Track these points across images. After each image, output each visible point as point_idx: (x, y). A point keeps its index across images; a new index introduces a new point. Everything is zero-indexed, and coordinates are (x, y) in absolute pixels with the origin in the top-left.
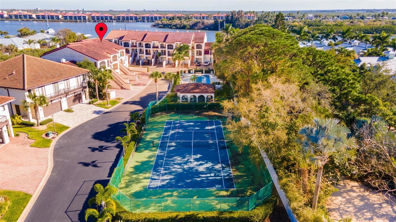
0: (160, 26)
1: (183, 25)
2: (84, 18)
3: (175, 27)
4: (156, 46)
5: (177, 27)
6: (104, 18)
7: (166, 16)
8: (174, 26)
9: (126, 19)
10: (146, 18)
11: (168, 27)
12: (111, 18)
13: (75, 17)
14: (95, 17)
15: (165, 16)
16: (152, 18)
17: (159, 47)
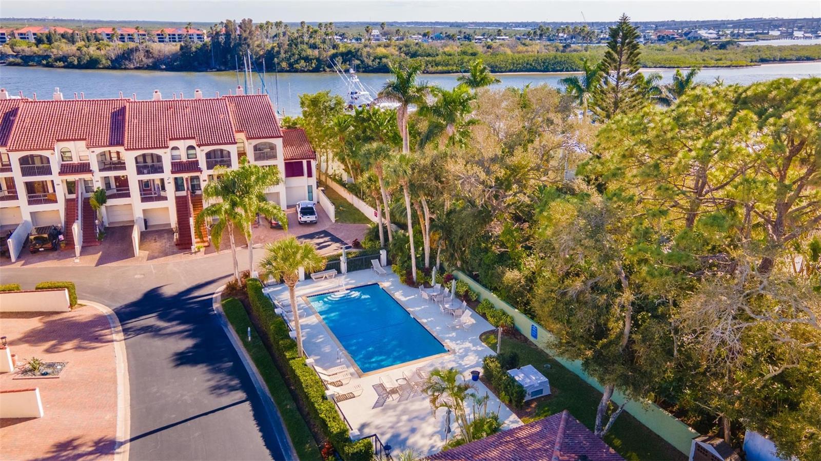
0: (11, 59)
1: (87, 58)
3: (61, 64)
4: (76, 161)
5: (67, 63)
7: (20, 31)
8: (56, 60)
11: (39, 64)
15: (16, 32)
17: (95, 166)
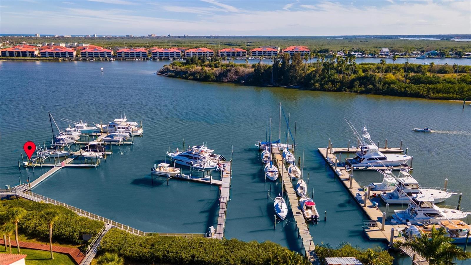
0: (170, 73)
1: (205, 74)
2: (71, 54)
3: (191, 77)
5: (195, 77)
6: (99, 54)
8: (190, 75)
9: (130, 56)
10: (158, 55)
11: (182, 77)
12: (109, 54)
13: (57, 53)
14: (87, 53)
16: (167, 54)
